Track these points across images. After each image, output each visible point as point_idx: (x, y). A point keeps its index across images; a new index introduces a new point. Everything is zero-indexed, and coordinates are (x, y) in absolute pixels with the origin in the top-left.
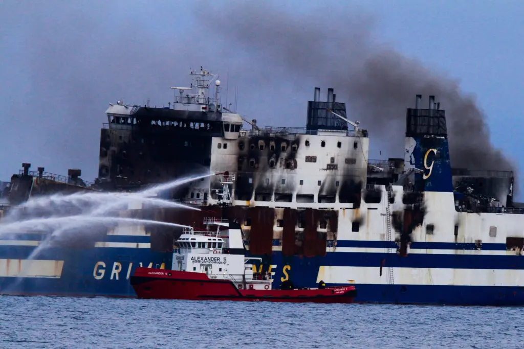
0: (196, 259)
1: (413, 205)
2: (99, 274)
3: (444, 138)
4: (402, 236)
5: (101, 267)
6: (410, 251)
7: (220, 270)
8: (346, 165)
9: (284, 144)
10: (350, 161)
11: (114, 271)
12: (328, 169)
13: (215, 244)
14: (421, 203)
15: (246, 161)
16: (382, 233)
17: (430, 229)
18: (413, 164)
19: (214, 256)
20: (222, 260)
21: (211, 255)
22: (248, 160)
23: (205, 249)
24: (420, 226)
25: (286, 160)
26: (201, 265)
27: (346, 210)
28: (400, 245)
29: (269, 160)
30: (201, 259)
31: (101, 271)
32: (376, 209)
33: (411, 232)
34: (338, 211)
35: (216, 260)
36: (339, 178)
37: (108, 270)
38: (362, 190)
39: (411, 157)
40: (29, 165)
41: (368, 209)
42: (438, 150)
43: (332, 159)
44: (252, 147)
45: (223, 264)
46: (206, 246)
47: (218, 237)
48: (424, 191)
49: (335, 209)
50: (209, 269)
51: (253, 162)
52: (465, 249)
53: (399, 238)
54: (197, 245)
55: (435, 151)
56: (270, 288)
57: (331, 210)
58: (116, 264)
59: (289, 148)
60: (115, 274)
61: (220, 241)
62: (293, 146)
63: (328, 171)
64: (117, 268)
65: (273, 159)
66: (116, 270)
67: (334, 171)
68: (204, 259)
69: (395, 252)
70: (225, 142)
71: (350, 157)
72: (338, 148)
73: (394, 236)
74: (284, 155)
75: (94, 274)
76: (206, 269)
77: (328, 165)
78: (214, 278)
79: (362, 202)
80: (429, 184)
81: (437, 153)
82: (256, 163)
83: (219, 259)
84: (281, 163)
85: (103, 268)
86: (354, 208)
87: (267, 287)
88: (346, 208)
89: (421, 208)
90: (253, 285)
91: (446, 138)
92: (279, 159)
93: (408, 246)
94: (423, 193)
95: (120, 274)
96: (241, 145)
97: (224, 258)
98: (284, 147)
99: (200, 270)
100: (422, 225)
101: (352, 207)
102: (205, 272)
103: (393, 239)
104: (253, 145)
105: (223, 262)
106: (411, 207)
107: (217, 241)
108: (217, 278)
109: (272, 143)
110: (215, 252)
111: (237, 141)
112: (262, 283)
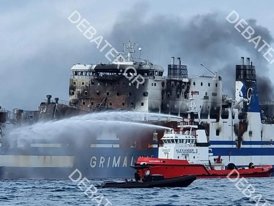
0: (179, 151)
1: (243, 120)
2: (93, 164)
3: (255, 81)
4: (238, 138)
5: (94, 160)
6: (242, 146)
7: (194, 157)
8: (212, 96)
9: (183, 84)
10: (215, 94)
11: (101, 162)
12: (204, 99)
13: (189, 140)
14: (246, 119)
15: (165, 94)
16: (230, 136)
17: (251, 133)
18: (242, 97)
19: (190, 148)
20: (195, 151)
21: (188, 148)
22: (167, 93)
23: (184, 144)
24: (246, 132)
25: (185, 93)
26: (182, 155)
27: (213, 123)
28: (237, 143)
29: (177, 93)
30: (182, 150)
31: (94, 162)
32: (227, 122)
33: (242, 136)
34: (209, 124)
35: (191, 151)
36: (210, 104)
37: (98, 162)
38: (220, 111)
39: (240, 92)
40: (50, 96)
41: (223, 122)
42: (253, 89)
43: (206, 93)
44: (169, 85)
45: (195, 154)
46: (184, 141)
47: (191, 135)
48: (247, 112)
49: (208, 123)
50: (187, 157)
51: (169, 94)
52: (266, 145)
53: (237, 139)
54: (179, 141)
55: (252, 89)
56: (224, 169)
57: (206, 123)
58: (102, 158)
59: (186, 86)
60: (101, 164)
61: (193, 138)
62: (188, 85)
63: (204, 100)
64: (102, 160)
65: (178, 93)
66: (102, 162)
67: (207, 100)
68: (184, 150)
69: (236, 147)
70: (155, 82)
71: (214, 92)
72: (209, 87)
73: (235, 138)
74: (184, 90)
75: (91, 165)
76: (186, 157)
77: (204, 97)
78: (192, 163)
79: (220, 118)
80: (249, 108)
81: (253, 90)
82: (170, 95)
83: (193, 150)
84: (182, 95)
85: (95, 161)
86: (216, 122)
87: (222, 168)
88: (213, 122)
89: (246, 122)
90: (214, 167)
91: (256, 82)
92: (182, 92)
93: (241, 143)
94: (247, 113)
95: (104, 163)
96: (163, 84)
97: (197, 150)
98: (183, 86)
99: (182, 158)
100: (247, 131)
101: (216, 121)
102: (185, 159)
103: (234, 140)
104: (169, 84)
105: (196, 152)
106: (242, 121)
107: (191, 138)
108: (193, 163)
109: (178, 83)
110: (191, 146)
111: (161, 82)
112: (219, 165)
